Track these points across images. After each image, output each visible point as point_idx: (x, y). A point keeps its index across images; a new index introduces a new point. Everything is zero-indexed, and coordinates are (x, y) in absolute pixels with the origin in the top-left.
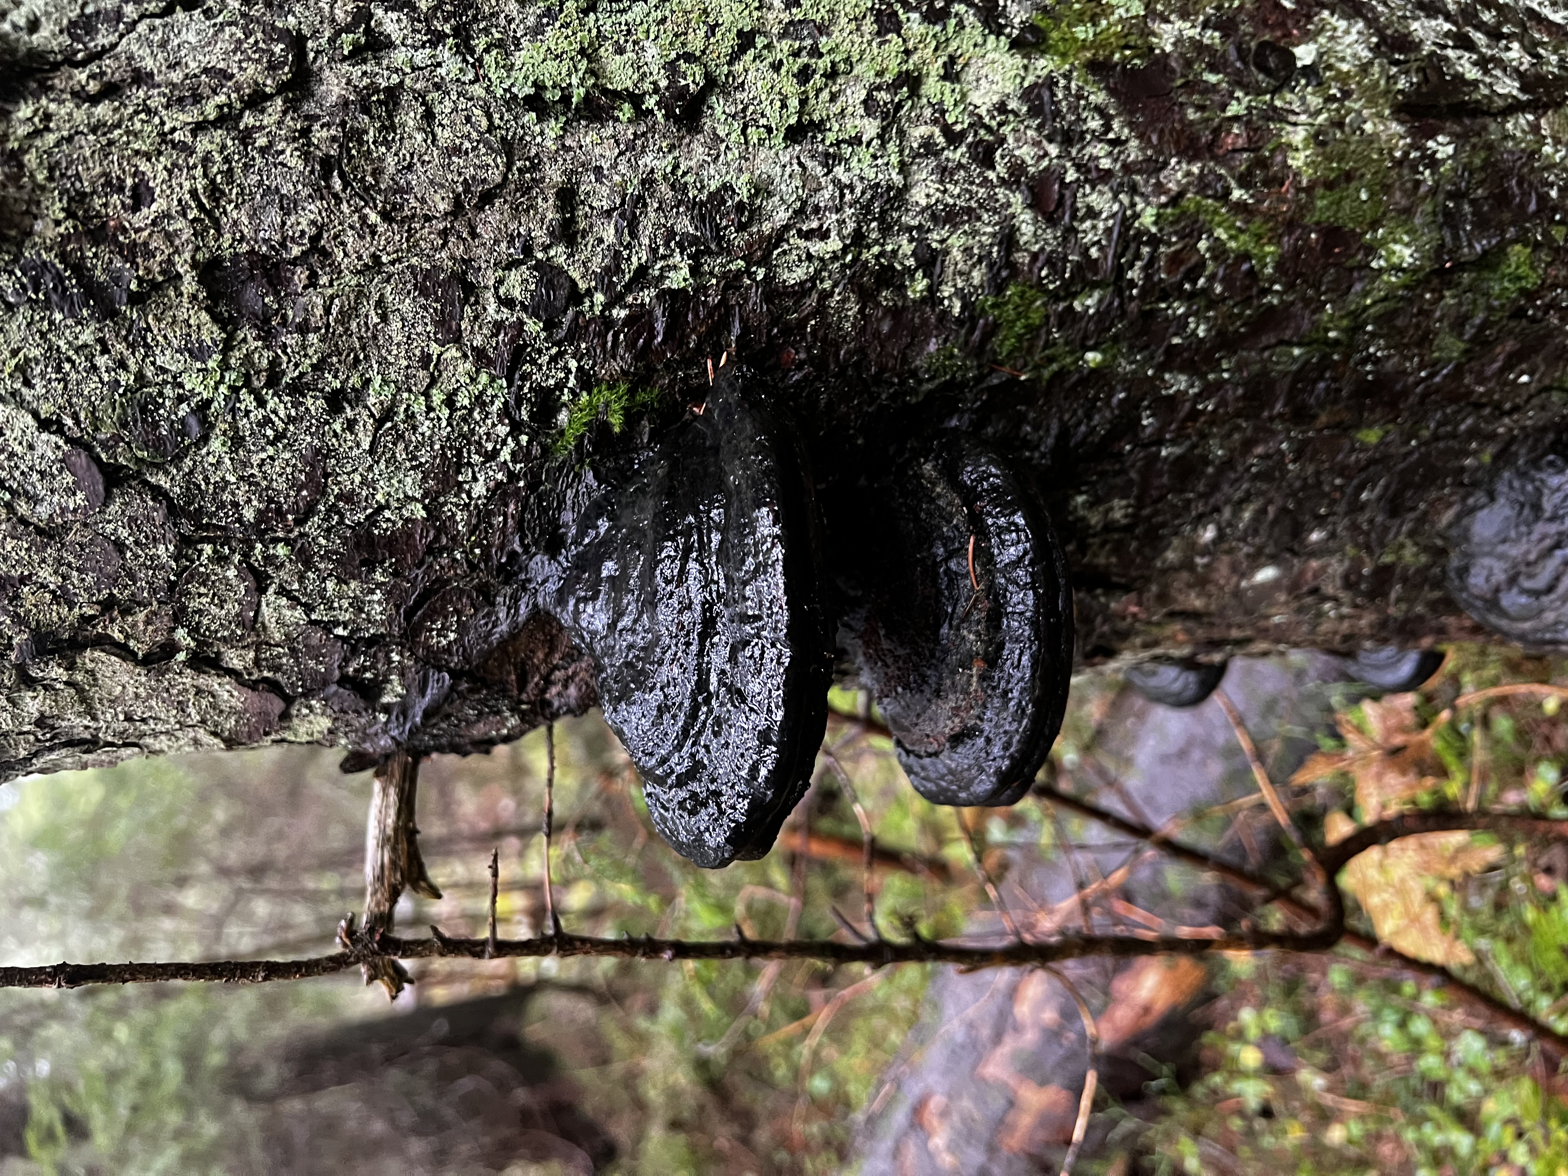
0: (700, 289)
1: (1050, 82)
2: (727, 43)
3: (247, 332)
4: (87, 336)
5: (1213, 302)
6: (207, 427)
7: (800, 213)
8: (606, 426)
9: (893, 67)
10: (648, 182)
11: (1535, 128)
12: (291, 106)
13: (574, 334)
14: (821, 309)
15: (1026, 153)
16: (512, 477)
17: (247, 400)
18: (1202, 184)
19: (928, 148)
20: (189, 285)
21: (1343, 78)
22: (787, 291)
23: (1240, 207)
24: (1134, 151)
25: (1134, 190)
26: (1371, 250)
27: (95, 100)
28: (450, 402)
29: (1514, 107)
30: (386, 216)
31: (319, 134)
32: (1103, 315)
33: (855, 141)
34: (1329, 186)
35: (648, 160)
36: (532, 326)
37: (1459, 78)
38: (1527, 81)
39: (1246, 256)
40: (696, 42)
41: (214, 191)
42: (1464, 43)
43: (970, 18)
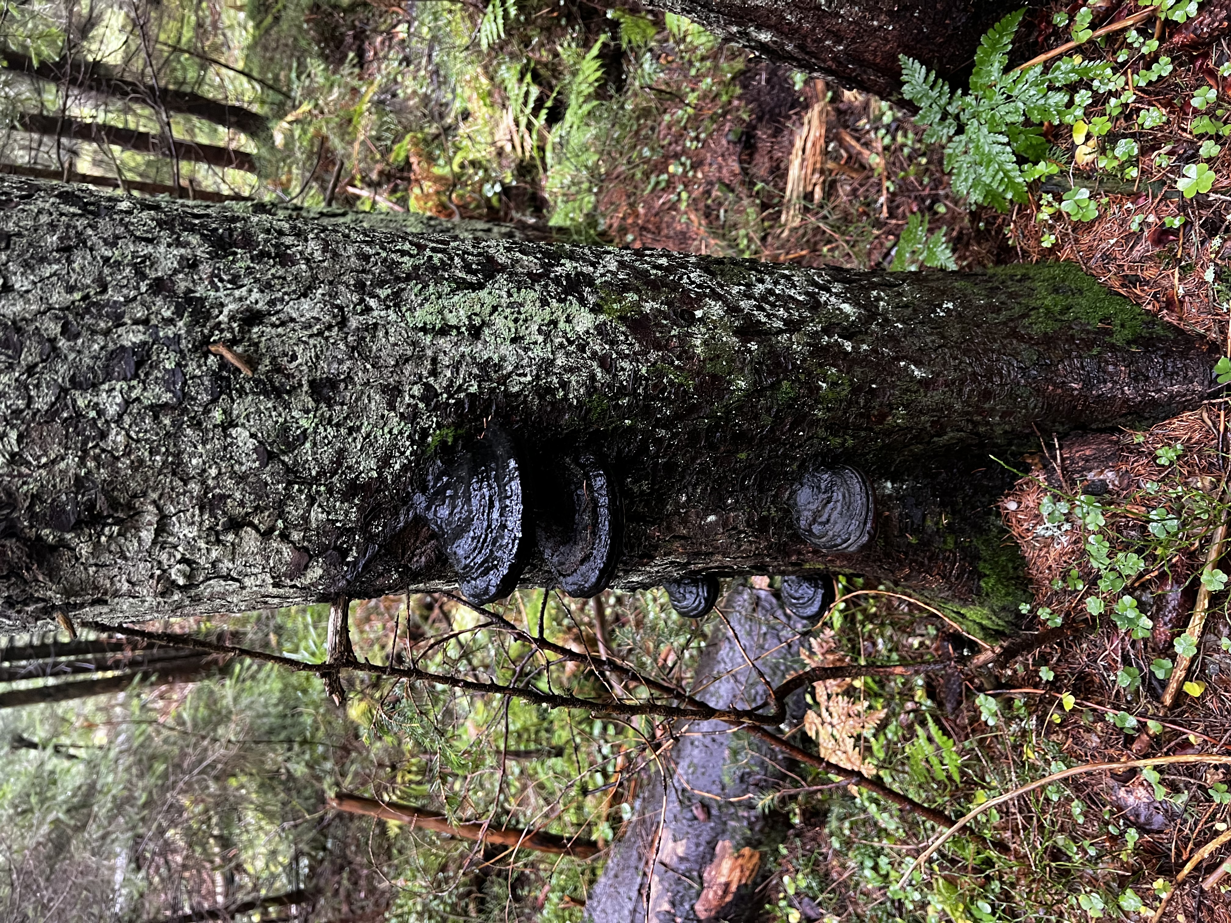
0: (481, 393)
1: (605, 323)
2: (488, 310)
3: (323, 405)
4: (270, 405)
5: (672, 402)
6: (306, 438)
7: (516, 367)
8: (446, 442)
9: (548, 318)
10: (463, 356)
11: (790, 339)
12: (340, 329)
13: (435, 409)
14: (525, 402)
15: (597, 348)
16: (410, 462)
17: (321, 429)
18: (663, 359)
19: (561, 345)
20: (305, 388)
21: (713, 321)
22: (512, 395)
23: (678, 367)
24: (637, 347)
25: (638, 361)
26: (730, 383)
27: (277, 327)
28: (390, 432)
29: (780, 332)
30: (373, 366)
31: (350, 338)
32: (629, 405)
33: (535, 343)
34: (711, 360)
35: (462, 349)
36: (421, 405)
37: (759, 321)
38: (786, 322)
39: (682, 385)
40: (477, 309)
41: (317, 357)
42: (760, 308)
43: (574, 301)
